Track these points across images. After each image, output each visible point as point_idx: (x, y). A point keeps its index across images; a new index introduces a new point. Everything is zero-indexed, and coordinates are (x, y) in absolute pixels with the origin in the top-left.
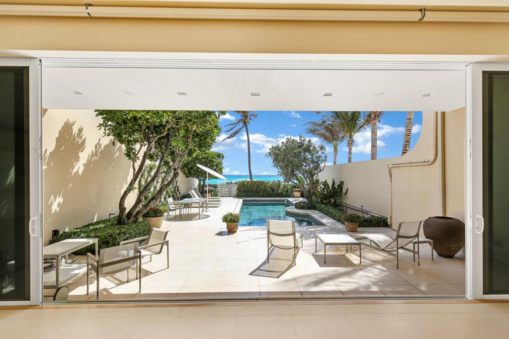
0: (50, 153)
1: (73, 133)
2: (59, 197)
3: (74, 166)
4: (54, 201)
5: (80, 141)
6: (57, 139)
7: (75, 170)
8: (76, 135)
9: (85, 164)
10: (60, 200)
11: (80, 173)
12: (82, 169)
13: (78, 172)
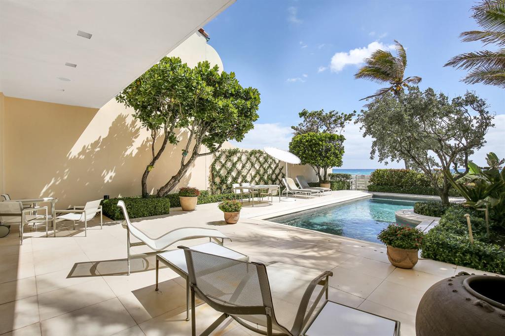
0: (103, 139)
1: (126, 124)
2: (112, 171)
3: (127, 149)
4: (107, 174)
5: (133, 130)
6: (110, 128)
7: (128, 152)
8: (129, 126)
9: (139, 148)
10: (112, 174)
11: (133, 155)
12: (135, 152)
13: (131, 154)
